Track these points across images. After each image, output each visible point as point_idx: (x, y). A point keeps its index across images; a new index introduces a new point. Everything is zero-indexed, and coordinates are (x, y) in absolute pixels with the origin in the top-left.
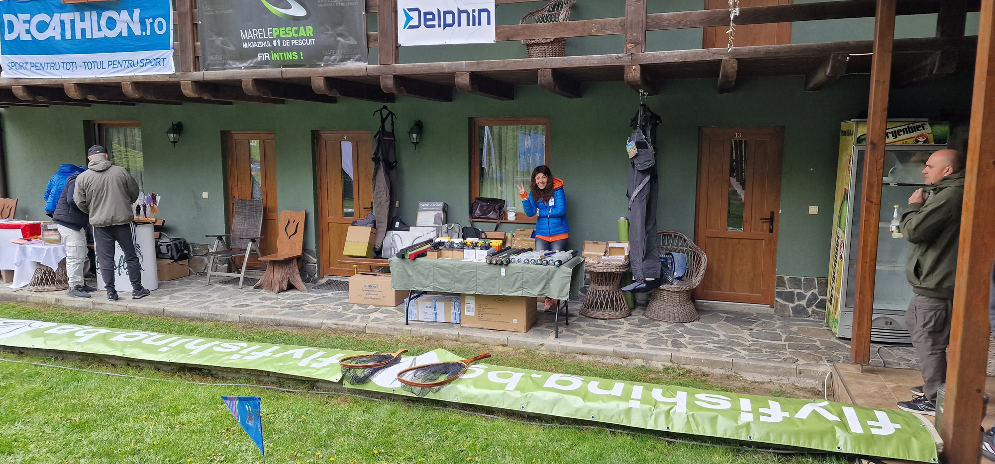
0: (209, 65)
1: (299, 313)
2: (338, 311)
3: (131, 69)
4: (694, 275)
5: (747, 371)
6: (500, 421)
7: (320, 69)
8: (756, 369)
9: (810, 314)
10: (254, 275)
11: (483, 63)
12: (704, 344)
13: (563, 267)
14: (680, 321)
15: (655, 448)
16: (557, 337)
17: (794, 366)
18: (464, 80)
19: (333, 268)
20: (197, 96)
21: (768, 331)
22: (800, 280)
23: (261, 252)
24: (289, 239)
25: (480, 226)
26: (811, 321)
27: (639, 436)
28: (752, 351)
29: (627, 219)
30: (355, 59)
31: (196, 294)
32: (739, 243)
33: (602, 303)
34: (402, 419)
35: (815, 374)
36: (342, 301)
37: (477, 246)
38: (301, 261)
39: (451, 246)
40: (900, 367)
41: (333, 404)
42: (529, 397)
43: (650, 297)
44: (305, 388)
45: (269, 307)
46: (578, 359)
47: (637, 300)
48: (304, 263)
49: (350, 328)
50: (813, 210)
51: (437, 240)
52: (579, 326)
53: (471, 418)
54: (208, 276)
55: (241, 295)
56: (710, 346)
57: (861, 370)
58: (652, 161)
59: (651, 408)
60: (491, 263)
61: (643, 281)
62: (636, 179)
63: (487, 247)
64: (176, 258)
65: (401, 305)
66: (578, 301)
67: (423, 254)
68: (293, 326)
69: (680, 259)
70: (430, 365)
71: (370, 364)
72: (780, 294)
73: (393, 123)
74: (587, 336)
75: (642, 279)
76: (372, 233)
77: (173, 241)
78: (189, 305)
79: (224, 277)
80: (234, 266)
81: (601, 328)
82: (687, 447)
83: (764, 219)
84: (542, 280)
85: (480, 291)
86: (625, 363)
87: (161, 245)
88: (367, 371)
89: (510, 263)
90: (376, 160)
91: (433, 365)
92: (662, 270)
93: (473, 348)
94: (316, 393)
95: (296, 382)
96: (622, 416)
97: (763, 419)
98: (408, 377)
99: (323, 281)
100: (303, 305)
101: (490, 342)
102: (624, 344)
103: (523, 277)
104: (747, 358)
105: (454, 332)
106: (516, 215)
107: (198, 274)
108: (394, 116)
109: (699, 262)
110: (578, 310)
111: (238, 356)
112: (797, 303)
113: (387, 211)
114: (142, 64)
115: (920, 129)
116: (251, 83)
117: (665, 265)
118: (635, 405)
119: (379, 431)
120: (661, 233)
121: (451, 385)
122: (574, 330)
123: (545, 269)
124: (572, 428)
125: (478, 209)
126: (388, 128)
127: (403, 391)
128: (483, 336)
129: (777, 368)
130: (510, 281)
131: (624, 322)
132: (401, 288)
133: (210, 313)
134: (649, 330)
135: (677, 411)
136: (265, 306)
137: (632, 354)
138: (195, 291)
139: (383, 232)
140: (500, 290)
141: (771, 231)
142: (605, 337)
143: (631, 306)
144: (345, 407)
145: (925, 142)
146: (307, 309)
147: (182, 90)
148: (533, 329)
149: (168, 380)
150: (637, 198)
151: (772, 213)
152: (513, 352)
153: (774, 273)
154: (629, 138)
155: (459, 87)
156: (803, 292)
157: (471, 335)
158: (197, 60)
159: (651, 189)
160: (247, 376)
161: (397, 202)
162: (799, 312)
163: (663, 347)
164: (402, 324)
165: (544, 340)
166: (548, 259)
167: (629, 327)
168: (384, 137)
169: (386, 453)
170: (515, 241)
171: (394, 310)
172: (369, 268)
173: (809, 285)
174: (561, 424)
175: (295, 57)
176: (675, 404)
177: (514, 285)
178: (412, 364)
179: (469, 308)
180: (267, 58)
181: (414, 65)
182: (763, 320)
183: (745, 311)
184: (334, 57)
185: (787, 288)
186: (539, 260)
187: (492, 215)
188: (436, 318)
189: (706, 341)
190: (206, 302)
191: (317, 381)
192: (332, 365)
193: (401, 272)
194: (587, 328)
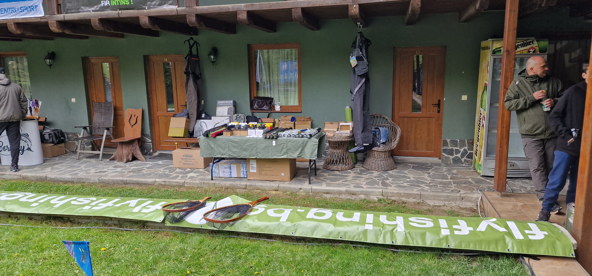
0: (67, 10)
1: (139, 175)
2: (166, 173)
3: (13, 14)
4: (393, 140)
5: (430, 199)
6: (277, 244)
7: (145, 11)
8: (435, 198)
9: (463, 162)
10: (109, 151)
11: (255, 4)
12: (401, 183)
13: (313, 138)
14: (385, 169)
15: (384, 256)
16: (310, 183)
17: (458, 195)
18: (243, 16)
19: (162, 145)
20: (61, 31)
21: (439, 174)
22: (457, 141)
23: (113, 136)
24: (132, 127)
25: (257, 115)
26: (464, 166)
27: (373, 248)
28: (432, 186)
29: (351, 108)
30: (169, 4)
31: (70, 165)
32: (419, 120)
33: (337, 161)
34: (208, 246)
35: (472, 199)
36: (169, 166)
37: (257, 127)
38: (141, 142)
39: (239, 128)
40: (522, 192)
41: (158, 237)
42: (297, 226)
43: (366, 156)
44: (138, 227)
45: (119, 172)
46: (324, 197)
47: (358, 158)
48: (143, 143)
49: (174, 184)
50: (464, 98)
51: (230, 124)
52: (323, 176)
53: (256, 242)
54: (78, 153)
55: (100, 165)
56: (405, 184)
57: (500, 195)
58: (367, 69)
59: (380, 229)
60: (266, 138)
61: (362, 145)
62: (357, 80)
63: (263, 127)
64: (56, 142)
65: (208, 168)
66: (321, 160)
67: (221, 134)
68: (136, 184)
69: (384, 131)
70: (226, 207)
71: (184, 208)
72: (445, 151)
73: (197, 49)
74: (328, 181)
75: (361, 144)
76: (187, 121)
77: (53, 131)
78: (64, 173)
79: (90, 154)
80: (95, 146)
81: (336, 176)
82: (406, 254)
83: (434, 105)
84: (300, 147)
85: (260, 156)
86: (353, 198)
87: (45, 134)
88: (182, 214)
89: (278, 137)
90: (187, 73)
91: (229, 207)
92: (373, 138)
93: (256, 193)
94: (146, 231)
95: (132, 223)
96: (361, 236)
97: (456, 232)
98: (211, 216)
99: (156, 154)
100: (143, 170)
101: (267, 188)
102: (352, 186)
103: (287, 146)
104: (429, 191)
105: (243, 183)
106: (280, 107)
107: (72, 153)
108: (198, 44)
109: (396, 133)
110: (322, 166)
111: (89, 207)
112: (455, 155)
113: (196, 107)
114: (21, 10)
115: (531, 44)
116: (97, 21)
117: (375, 135)
118: (369, 227)
119: (191, 256)
120: (372, 115)
121: (242, 220)
122: (320, 178)
123: (301, 140)
124: (327, 246)
125: (256, 104)
126: (194, 52)
127: (208, 227)
128: (263, 185)
129: (448, 197)
130: (279, 149)
131: (351, 172)
132: (207, 156)
133: (78, 177)
134: (367, 176)
135: (398, 231)
136: (116, 172)
137: (358, 191)
138: (69, 163)
139: (194, 120)
140: (273, 155)
141: (439, 112)
142: (340, 182)
143: (354, 161)
144: (167, 239)
145: (534, 52)
146: (145, 173)
147: (50, 27)
148: (294, 179)
149: (38, 226)
150: (358, 92)
151: (439, 101)
152: (282, 194)
153: (441, 138)
154: (351, 54)
155: (240, 21)
156: (459, 149)
157: (254, 184)
158: (59, 6)
159: (366, 87)
160: (96, 221)
161: (203, 101)
162: (456, 161)
163: (376, 186)
164: (209, 180)
165: (302, 186)
166: (303, 134)
167: (354, 175)
168: (191, 57)
169: (196, 272)
170: (281, 124)
171: (203, 171)
172: (186, 144)
173: (462, 144)
174: (319, 243)
175: (127, 3)
176: (396, 225)
177: (281, 151)
178: (214, 207)
179: (252, 167)
180: (108, 4)
181: (209, 7)
182: (435, 167)
183: (424, 162)
184: (154, 3)
185: (449, 147)
186: (297, 134)
187: (265, 108)
188: (231, 175)
189: (402, 182)
190: (76, 171)
191: (147, 222)
192: (157, 210)
193: (206, 145)
194: (328, 177)
